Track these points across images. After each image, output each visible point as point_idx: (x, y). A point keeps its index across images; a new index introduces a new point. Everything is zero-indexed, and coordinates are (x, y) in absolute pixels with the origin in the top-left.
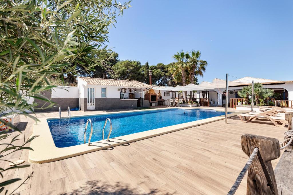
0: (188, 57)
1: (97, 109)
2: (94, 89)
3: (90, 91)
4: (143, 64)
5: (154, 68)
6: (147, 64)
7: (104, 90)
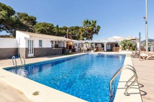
0: (90, 23)
1: (36, 56)
2: (33, 41)
3: (30, 42)
4: (55, 26)
5: (61, 29)
6: (57, 26)
7: (40, 42)
